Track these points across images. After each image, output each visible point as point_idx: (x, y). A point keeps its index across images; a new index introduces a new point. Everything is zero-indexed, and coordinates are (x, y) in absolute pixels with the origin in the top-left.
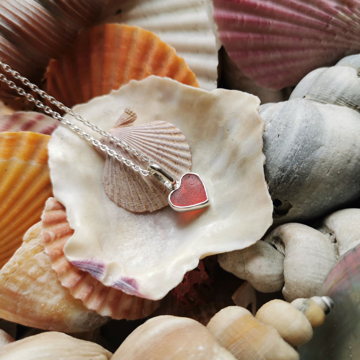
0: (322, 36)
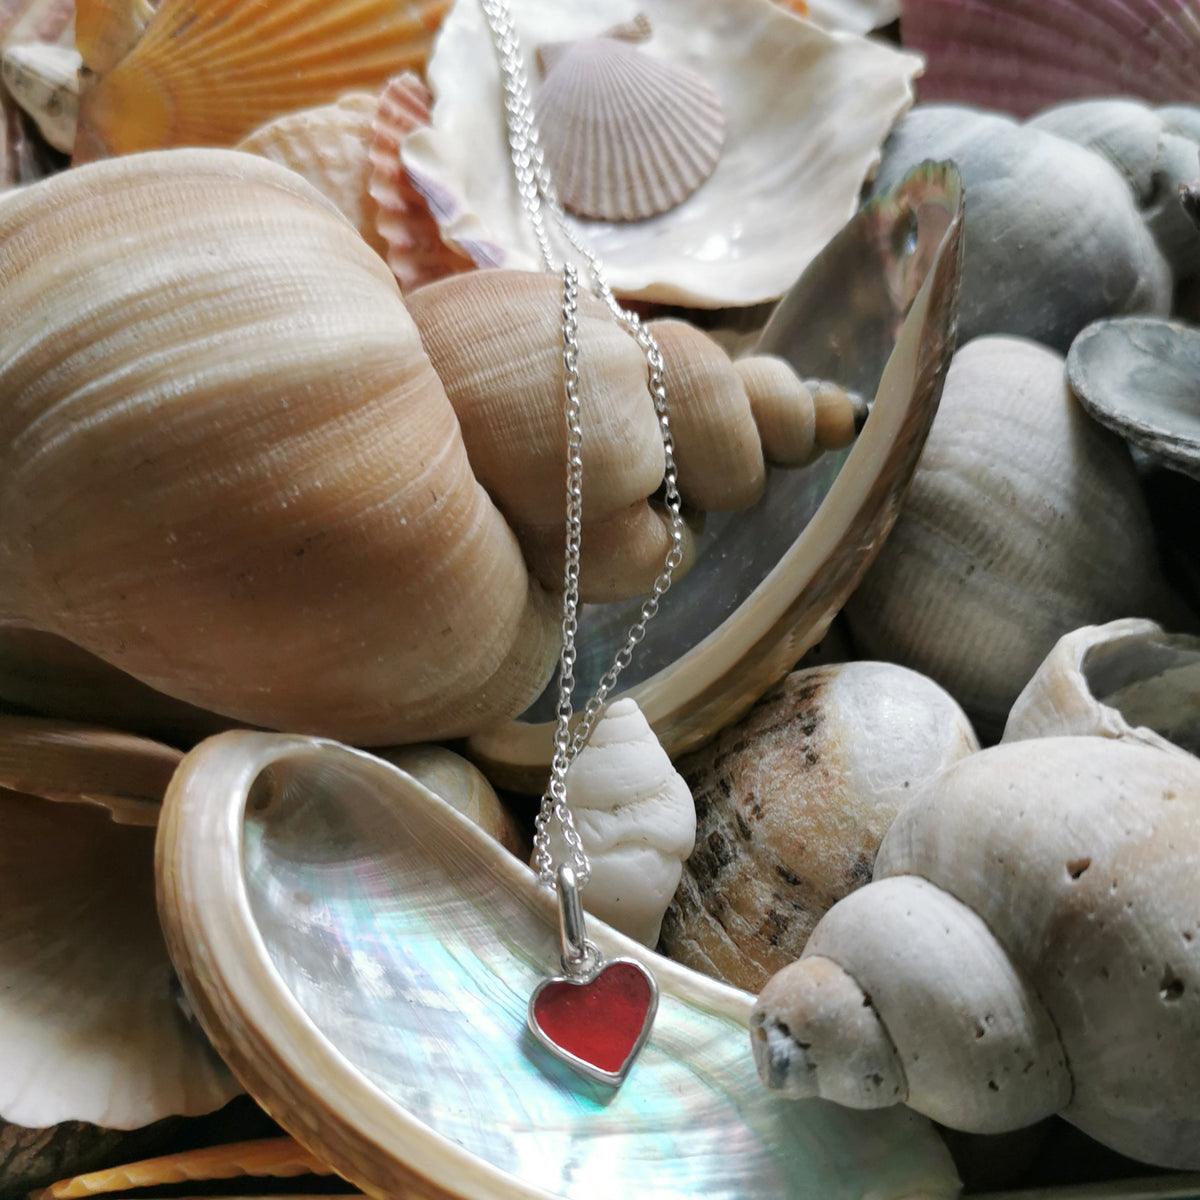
0: (1127, 52)
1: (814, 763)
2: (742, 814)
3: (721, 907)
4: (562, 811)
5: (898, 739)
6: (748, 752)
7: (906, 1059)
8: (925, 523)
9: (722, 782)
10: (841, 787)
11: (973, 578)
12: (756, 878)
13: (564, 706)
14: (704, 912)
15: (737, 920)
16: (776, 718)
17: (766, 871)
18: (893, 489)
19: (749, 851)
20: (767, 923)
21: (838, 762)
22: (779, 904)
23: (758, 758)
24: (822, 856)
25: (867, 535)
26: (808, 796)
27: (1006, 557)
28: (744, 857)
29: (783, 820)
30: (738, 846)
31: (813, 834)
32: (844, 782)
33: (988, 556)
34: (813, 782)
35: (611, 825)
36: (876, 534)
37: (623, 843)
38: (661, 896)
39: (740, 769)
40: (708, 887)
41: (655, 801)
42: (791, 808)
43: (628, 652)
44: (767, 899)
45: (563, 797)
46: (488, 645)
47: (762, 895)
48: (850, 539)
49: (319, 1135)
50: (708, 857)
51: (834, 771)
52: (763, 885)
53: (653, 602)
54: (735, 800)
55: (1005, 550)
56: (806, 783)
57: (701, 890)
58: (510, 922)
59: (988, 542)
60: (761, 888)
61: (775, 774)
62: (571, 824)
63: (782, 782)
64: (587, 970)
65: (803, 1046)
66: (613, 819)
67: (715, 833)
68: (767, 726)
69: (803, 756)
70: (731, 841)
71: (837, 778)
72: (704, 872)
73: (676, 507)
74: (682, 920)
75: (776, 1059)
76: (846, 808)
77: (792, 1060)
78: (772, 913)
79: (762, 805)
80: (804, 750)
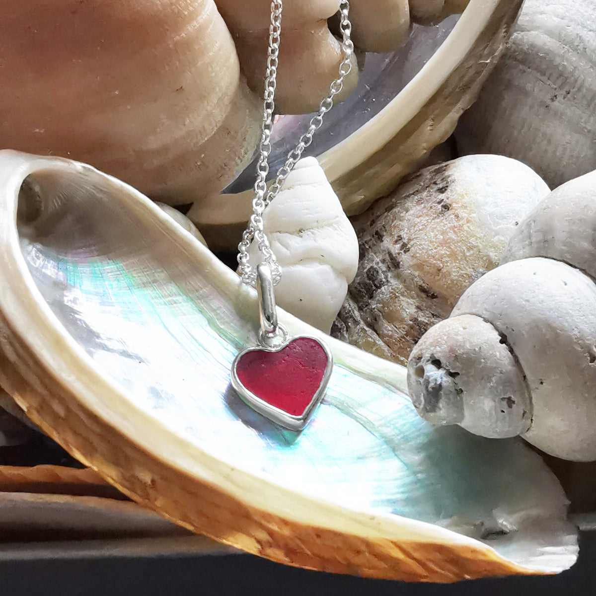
1: (448, 210)
2: (392, 251)
3: (376, 320)
4: (260, 235)
5: (510, 192)
6: (396, 210)
7: (533, 386)
8: (521, 67)
9: (377, 233)
10: (468, 224)
11: (556, 103)
12: (403, 295)
13: (263, 165)
14: (362, 324)
15: (388, 328)
16: (417, 187)
17: (411, 291)
18: (505, 20)
19: (398, 277)
20: (412, 327)
21: (466, 207)
22: (421, 314)
23: (405, 212)
24: (454, 275)
25: (486, 52)
26: (444, 233)
27: (579, 90)
28: (393, 282)
29: (424, 251)
30: (390, 275)
31: (448, 259)
32: (471, 221)
33: (567, 88)
34: (447, 222)
35: (297, 243)
36: (491, 53)
37: (305, 258)
38: (332, 302)
39: (391, 222)
40: (366, 306)
41: (330, 229)
42: (431, 242)
43: (309, 135)
44: (412, 310)
45: (261, 226)
46: (209, 108)
47: (408, 307)
48: (473, 53)
49: (65, 420)
50: (365, 284)
51: (463, 214)
52: (409, 300)
53: (329, 100)
54: (388, 243)
55: (578, 85)
56: (442, 224)
57: (360, 309)
58: (218, 312)
59: (567, 78)
60: (407, 302)
61: (418, 220)
62: (267, 243)
63: (424, 225)
64: (277, 343)
65: (453, 375)
66: (299, 239)
67: (372, 267)
68: (411, 192)
69: (440, 206)
70: (383, 272)
71: (465, 219)
72: (362, 297)
73: (348, 32)
74: (345, 333)
75: (432, 385)
76: (472, 240)
77: (444, 384)
78: (415, 320)
79: (408, 243)
80: (439, 203)
